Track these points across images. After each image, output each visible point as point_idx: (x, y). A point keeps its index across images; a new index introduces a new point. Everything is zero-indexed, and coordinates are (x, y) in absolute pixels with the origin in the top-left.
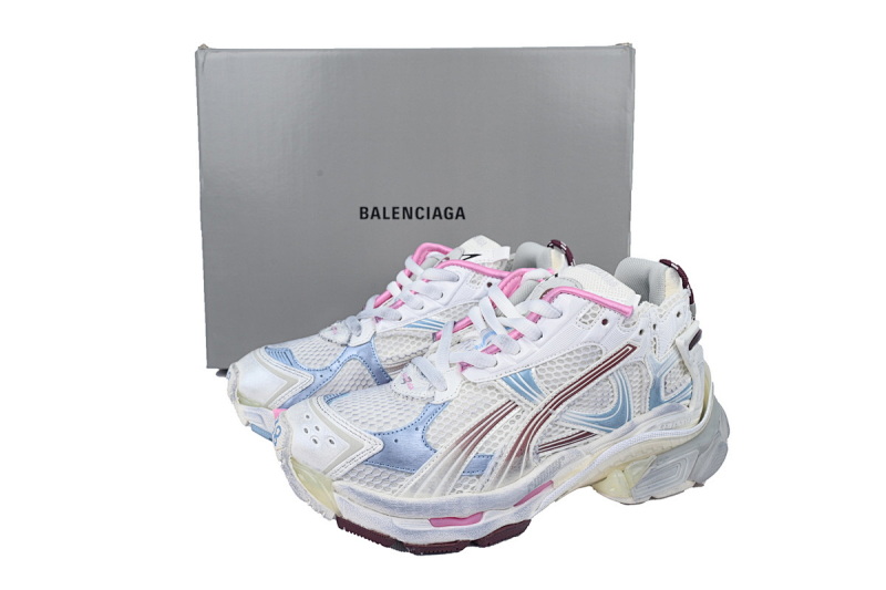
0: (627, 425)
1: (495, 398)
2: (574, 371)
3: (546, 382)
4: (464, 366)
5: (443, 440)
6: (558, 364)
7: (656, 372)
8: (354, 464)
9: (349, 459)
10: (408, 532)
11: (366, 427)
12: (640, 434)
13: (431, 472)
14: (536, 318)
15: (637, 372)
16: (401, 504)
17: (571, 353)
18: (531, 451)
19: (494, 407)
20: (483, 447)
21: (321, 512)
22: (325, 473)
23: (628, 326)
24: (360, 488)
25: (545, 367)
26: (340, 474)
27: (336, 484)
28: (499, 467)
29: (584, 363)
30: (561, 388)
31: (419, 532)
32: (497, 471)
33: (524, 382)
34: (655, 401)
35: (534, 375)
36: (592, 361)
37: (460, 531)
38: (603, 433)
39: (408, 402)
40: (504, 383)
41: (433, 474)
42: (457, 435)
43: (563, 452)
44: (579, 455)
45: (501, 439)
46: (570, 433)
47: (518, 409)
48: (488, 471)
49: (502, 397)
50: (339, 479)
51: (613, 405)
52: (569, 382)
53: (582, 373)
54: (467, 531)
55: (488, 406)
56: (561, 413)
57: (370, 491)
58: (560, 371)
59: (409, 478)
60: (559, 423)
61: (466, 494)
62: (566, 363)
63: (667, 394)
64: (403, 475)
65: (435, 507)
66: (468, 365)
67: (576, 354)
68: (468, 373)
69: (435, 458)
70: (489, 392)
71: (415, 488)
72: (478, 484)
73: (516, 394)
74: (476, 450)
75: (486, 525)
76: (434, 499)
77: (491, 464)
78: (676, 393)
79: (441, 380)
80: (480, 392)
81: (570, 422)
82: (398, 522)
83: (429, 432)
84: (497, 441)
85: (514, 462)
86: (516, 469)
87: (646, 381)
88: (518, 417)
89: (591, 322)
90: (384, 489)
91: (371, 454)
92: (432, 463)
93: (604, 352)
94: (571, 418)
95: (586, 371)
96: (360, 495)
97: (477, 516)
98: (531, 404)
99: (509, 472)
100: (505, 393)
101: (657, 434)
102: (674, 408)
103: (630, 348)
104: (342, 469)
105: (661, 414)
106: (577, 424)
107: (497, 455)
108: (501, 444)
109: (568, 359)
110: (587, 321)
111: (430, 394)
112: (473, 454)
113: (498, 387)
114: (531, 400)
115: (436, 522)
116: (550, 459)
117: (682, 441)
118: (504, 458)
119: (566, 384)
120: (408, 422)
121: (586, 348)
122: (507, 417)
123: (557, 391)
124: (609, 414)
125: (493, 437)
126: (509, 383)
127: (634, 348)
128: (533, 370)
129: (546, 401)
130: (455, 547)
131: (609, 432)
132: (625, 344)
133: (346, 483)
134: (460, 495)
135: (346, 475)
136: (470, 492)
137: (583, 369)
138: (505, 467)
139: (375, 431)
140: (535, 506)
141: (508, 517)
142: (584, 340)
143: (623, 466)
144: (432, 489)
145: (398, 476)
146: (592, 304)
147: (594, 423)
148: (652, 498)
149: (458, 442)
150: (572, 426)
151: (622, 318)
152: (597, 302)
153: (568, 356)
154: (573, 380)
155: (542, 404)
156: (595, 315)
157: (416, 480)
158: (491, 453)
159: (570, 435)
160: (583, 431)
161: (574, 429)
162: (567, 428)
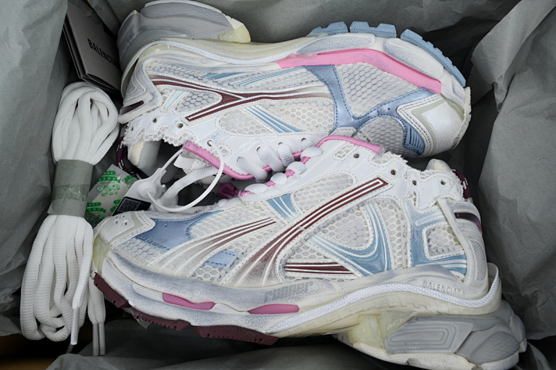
0: (386, 272)
1: (258, 214)
5: (202, 233)
7: (413, 218)
17: (324, 180)
18: (278, 263)
22: (109, 243)
24: (124, 256)
25: (302, 192)
26: (117, 245)
28: (241, 265)
29: (335, 188)
32: (237, 267)
33: (284, 204)
35: (292, 198)
38: (359, 274)
40: (268, 204)
44: (330, 287)
45: (251, 244)
46: (322, 260)
47: (274, 226)
48: (229, 264)
49: (265, 215)
51: (369, 245)
53: (333, 197)
56: (312, 234)
59: (162, 255)
60: (310, 246)
61: (205, 281)
62: (320, 188)
65: (169, 280)
67: (328, 181)
69: (189, 244)
70: (255, 210)
71: (162, 263)
72: (218, 275)
77: (234, 259)
81: (323, 249)
82: (136, 287)
85: (257, 266)
86: (258, 272)
89: (344, 156)
90: (141, 261)
91: (144, 231)
93: (354, 182)
94: (321, 242)
95: (336, 196)
97: (207, 304)
98: (284, 220)
99: (250, 273)
100: (266, 211)
102: (441, 270)
103: (381, 183)
105: (425, 271)
106: (330, 253)
109: (322, 185)
110: (341, 155)
112: (222, 248)
113: (263, 206)
114: (286, 217)
118: (248, 259)
119: (317, 206)
122: (262, 229)
123: (309, 212)
125: (246, 242)
127: (385, 184)
128: (292, 194)
129: (299, 219)
131: (366, 274)
132: (375, 176)
135: (120, 245)
136: (209, 281)
137: (333, 194)
141: (235, 317)
144: (175, 267)
150: (323, 252)
151: (373, 155)
154: (324, 203)
155: (294, 222)
156: (348, 151)
159: (322, 262)
160: (336, 263)
161: (326, 258)
162: (318, 254)
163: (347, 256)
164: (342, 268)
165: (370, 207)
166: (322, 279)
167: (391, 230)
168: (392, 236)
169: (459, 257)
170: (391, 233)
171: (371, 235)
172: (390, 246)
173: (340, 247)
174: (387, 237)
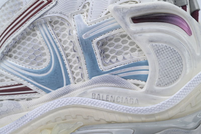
159: (9, 85)
160: (21, 84)
161: (12, 80)
162: (7, 78)
163: (28, 76)
164: (26, 89)
165: (44, 30)
166: (13, 100)
167: (65, 46)
168: (67, 52)
169: (138, 64)
170: (65, 49)
171: (48, 54)
172: (66, 62)
173: (22, 69)
174: (62, 53)
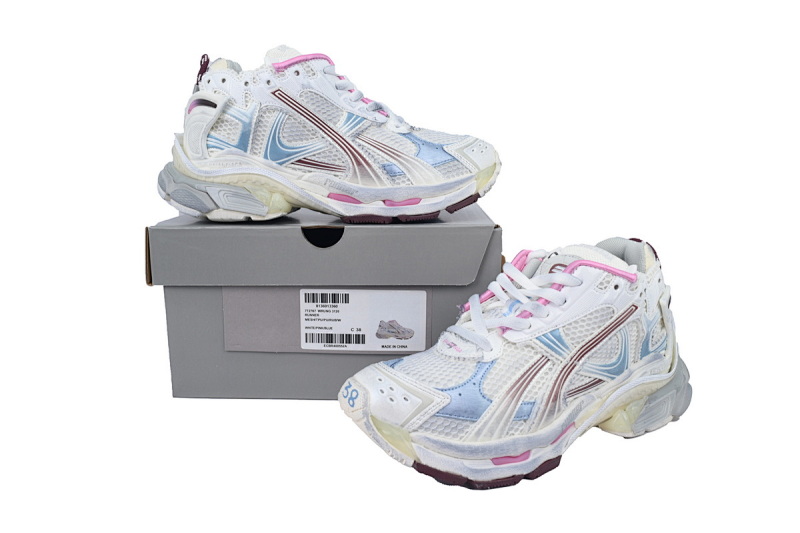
0: (626, 372)
1: (532, 354)
2: (594, 329)
3: (573, 339)
4: (504, 329)
5: (496, 391)
6: (581, 324)
7: (648, 326)
8: (427, 417)
9: (422, 413)
10: (477, 471)
11: (434, 385)
12: (636, 379)
13: (490, 418)
14: (560, 287)
15: (635, 328)
16: (469, 447)
17: (591, 314)
18: (562, 397)
19: (532, 362)
20: (527, 396)
21: (401, 461)
22: (402, 426)
23: (632, 290)
24: (434, 436)
25: (570, 327)
26: (416, 426)
27: (413, 435)
28: (541, 411)
29: (601, 321)
30: (583, 343)
31: (485, 470)
32: (539, 415)
33: (554, 341)
34: (645, 352)
35: (562, 334)
36: (607, 320)
37: (516, 467)
38: (609, 380)
39: (461, 362)
40: (538, 342)
41: (492, 421)
42: (506, 387)
43: (581, 397)
44: (593, 399)
45: (540, 388)
46: (587, 380)
47: (549, 363)
48: (533, 415)
49: (537, 353)
50: (414, 431)
51: (617, 356)
52: (590, 338)
53: (600, 330)
54: (522, 466)
55: (527, 361)
56: (583, 364)
57: (441, 438)
58: (583, 329)
59: (473, 425)
60: (581, 373)
61: (517, 435)
62: (588, 322)
63: (653, 345)
64: (468, 423)
65: (496, 448)
66: (507, 329)
67: (595, 315)
68: (507, 335)
69: (492, 407)
70: (526, 350)
71: (478, 433)
72: (525, 426)
73: (549, 350)
74: (522, 399)
75: (535, 460)
76: (494, 441)
77: (535, 409)
78: (659, 344)
79: (487, 343)
80: (519, 351)
81: (589, 371)
82: (467, 463)
83: (484, 386)
84: (536, 390)
85: (551, 407)
86: (552, 412)
87: (642, 334)
88: (550, 369)
89: (606, 288)
90: (454, 436)
91: (441, 407)
92: (491, 412)
93: (615, 312)
94: (588, 368)
95: (602, 328)
96: (435, 442)
97: (526, 454)
98: (560, 358)
99: (548, 416)
100: (540, 350)
101: (648, 378)
102: (658, 357)
103: (634, 308)
104: (417, 421)
105: (650, 362)
106: (592, 372)
107: (539, 401)
108: (541, 393)
110: (603, 287)
111: (479, 354)
112: (520, 402)
113: (534, 345)
114: (560, 354)
115: (497, 461)
116: (574, 403)
117: (665, 383)
118: (544, 404)
119: (587, 340)
120: (466, 378)
121: (603, 309)
122: (542, 370)
123: (580, 346)
124: (614, 364)
125: (534, 387)
126: (541, 341)
127: (637, 308)
128: (561, 330)
129: (572, 354)
130: (512, 481)
131: (613, 378)
132: (631, 304)
133: (421, 433)
134: (513, 437)
135: (421, 427)
136: (520, 434)
137: (600, 327)
138: (545, 410)
139: (441, 387)
140: (564, 444)
141: (547, 454)
142: (601, 302)
143: (624, 407)
144: (491, 432)
145: (465, 423)
146: (606, 273)
147: (604, 371)
148: (646, 432)
149: (508, 392)
150: (589, 375)
151: (629, 284)
152: (609, 271)
153: (589, 317)
154: (593, 336)
155: (569, 358)
156: (608, 282)
157: (479, 426)
158: (533, 401)
164: (600, 380)
